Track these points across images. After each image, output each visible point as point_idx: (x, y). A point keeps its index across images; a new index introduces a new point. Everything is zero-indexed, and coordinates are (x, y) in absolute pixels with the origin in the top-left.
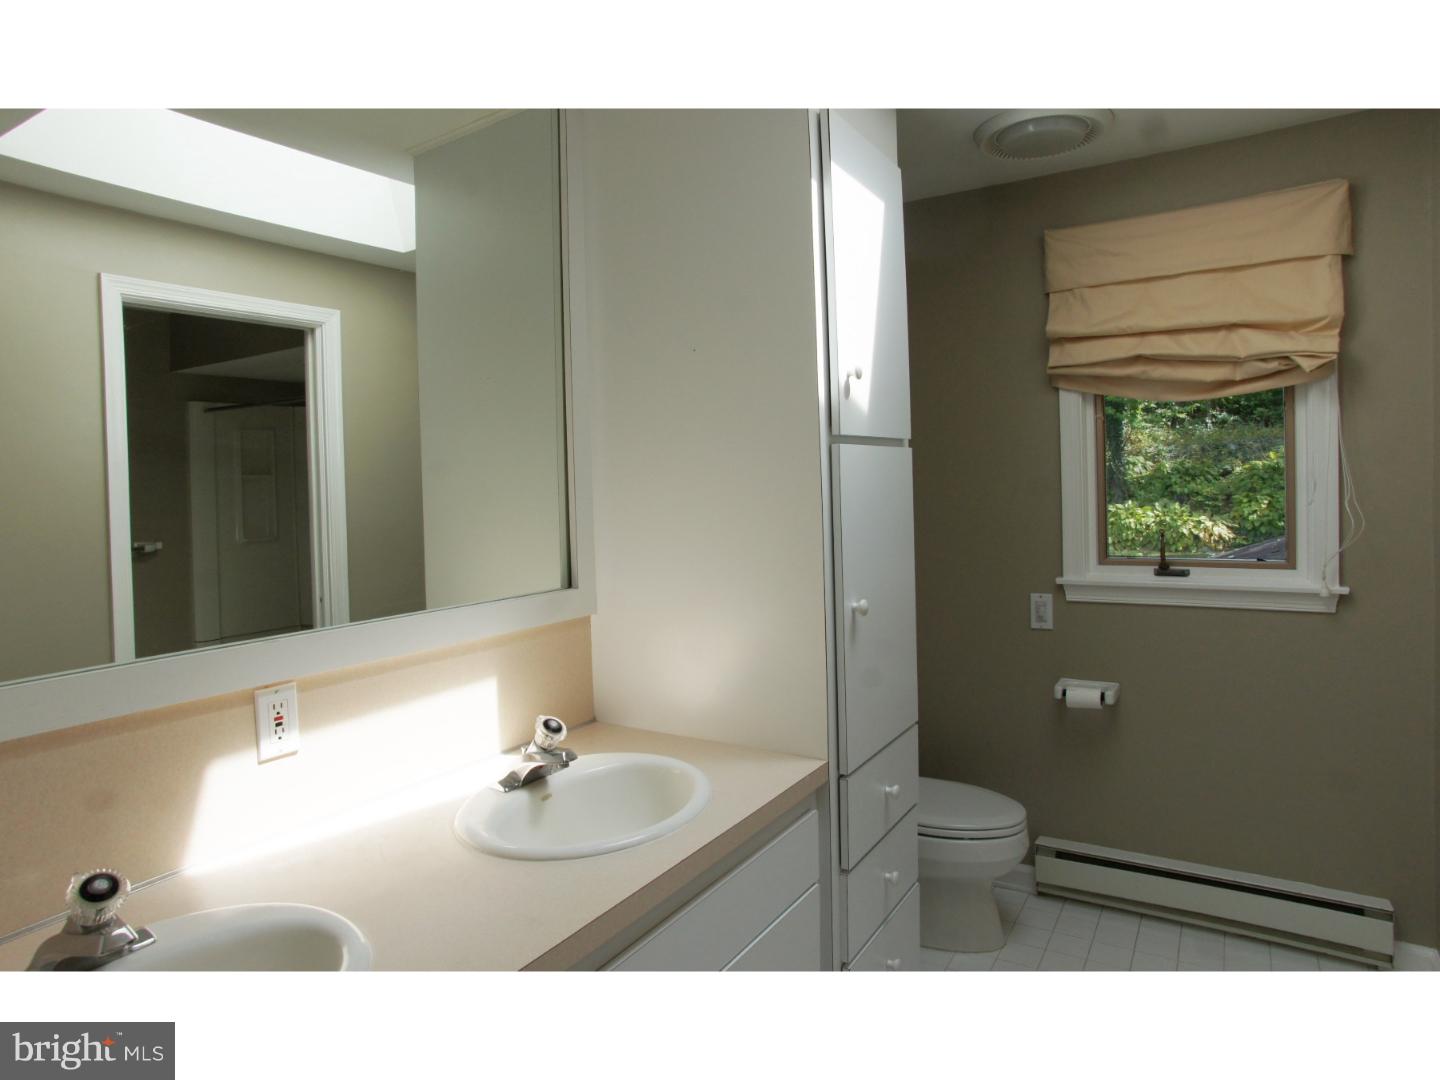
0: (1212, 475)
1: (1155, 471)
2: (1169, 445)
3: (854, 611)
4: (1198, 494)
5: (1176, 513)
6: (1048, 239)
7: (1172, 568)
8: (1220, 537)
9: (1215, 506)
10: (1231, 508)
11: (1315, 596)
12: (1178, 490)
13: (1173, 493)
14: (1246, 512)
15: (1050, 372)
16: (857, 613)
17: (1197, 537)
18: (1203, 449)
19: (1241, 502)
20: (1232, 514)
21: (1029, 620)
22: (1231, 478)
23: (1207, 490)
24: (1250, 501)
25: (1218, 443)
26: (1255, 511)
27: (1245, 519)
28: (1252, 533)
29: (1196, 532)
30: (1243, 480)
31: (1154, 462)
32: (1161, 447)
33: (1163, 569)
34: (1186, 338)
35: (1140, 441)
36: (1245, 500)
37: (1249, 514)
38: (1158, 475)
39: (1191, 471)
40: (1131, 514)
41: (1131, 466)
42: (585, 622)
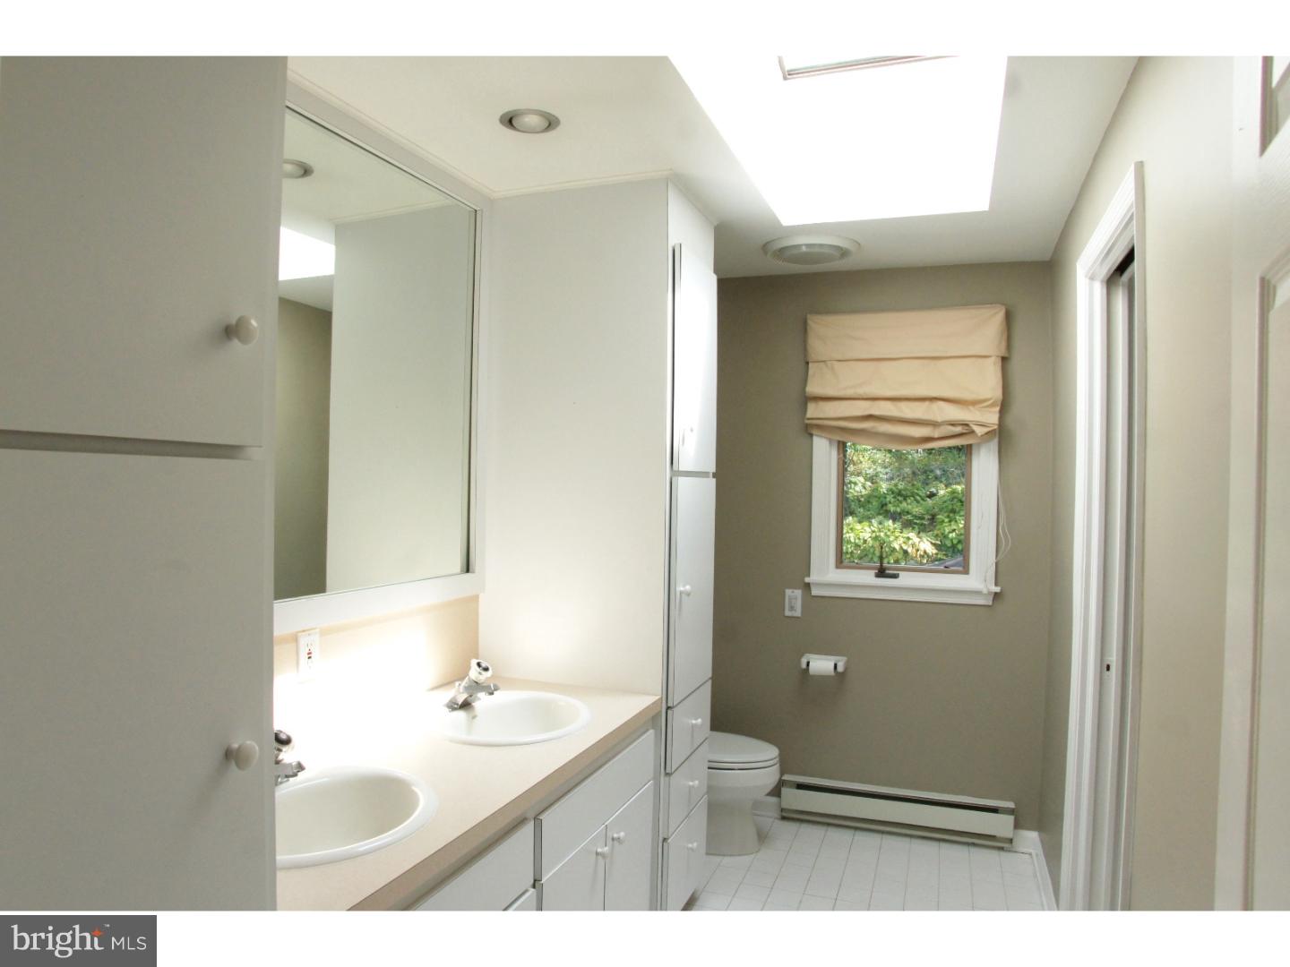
0: (920, 496)
1: (873, 491)
2: (886, 468)
3: (681, 593)
4: (908, 513)
5: (889, 530)
6: (809, 322)
7: (887, 572)
8: (925, 552)
9: (922, 524)
10: (935, 526)
11: (978, 593)
12: (892, 508)
13: (887, 512)
14: (947, 531)
15: (807, 422)
16: (683, 595)
17: (906, 552)
18: (914, 473)
19: (943, 521)
20: (936, 532)
21: (784, 610)
22: (936, 498)
23: (917, 510)
24: (950, 521)
25: (926, 468)
26: (954, 530)
27: (945, 537)
28: (951, 550)
29: (905, 547)
30: (945, 502)
31: (872, 483)
32: (879, 469)
33: (882, 573)
34: (903, 405)
35: (861, 462)
36: (946, 520)
37: (950, 532)
38: (874, 494)
39: (903, 492)
40: (851, 529)
41: (853, 485)
42: (475, 599)
